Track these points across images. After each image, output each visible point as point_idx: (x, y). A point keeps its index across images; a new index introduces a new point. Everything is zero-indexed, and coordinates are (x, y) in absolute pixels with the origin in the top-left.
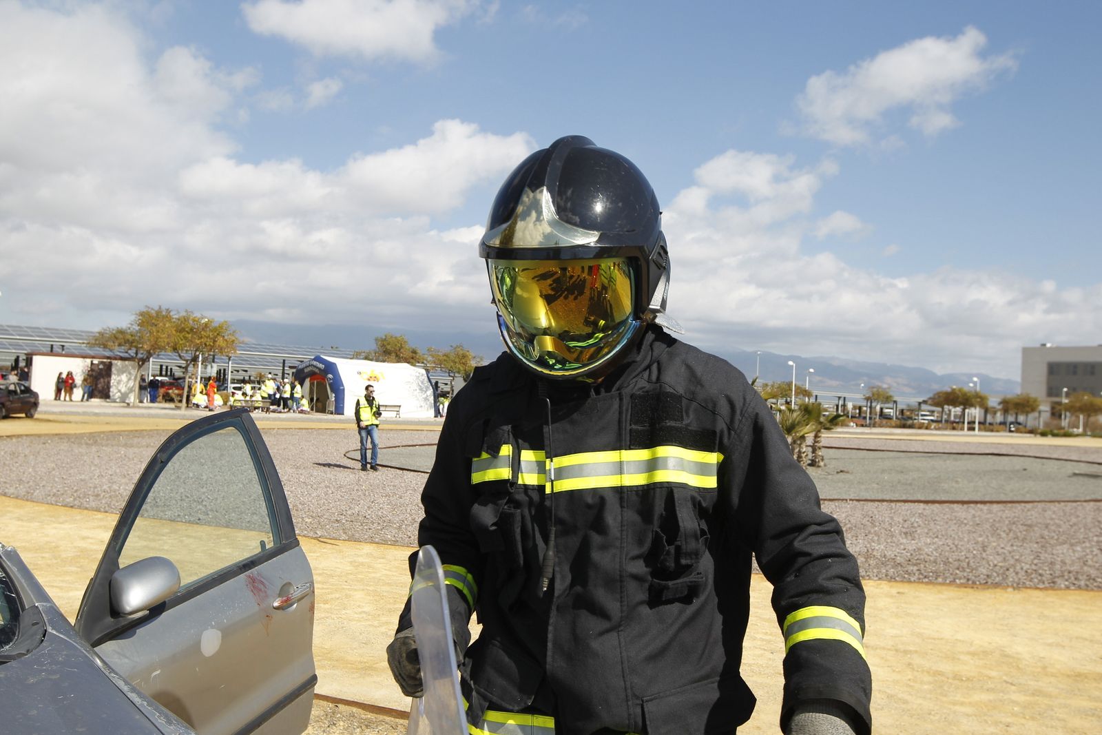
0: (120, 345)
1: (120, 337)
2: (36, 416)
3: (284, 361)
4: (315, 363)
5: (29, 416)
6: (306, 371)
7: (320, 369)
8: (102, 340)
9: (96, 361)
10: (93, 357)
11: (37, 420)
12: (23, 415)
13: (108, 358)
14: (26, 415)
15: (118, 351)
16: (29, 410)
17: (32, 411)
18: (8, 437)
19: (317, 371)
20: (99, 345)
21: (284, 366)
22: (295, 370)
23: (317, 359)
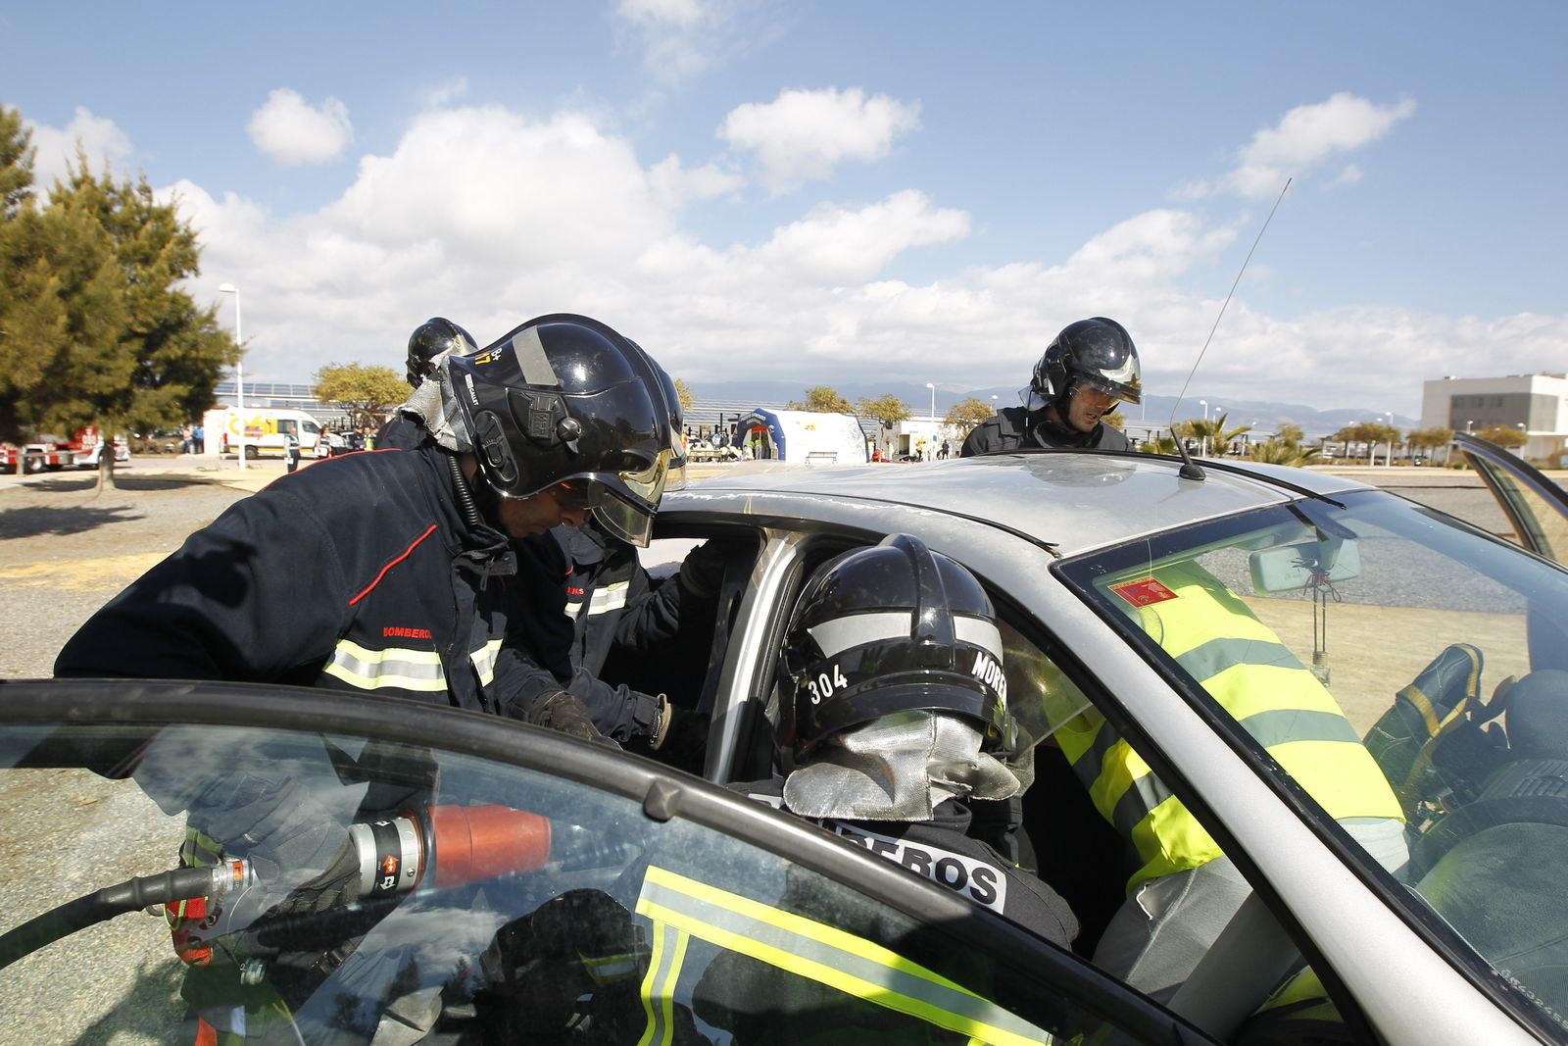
3: (722, 414)
4: (756, 415)
6: (748, 422)
7: (761, 420)
19: (759, 422)
21: (721, 420)
22: (737, 423)
23: (758, 411)
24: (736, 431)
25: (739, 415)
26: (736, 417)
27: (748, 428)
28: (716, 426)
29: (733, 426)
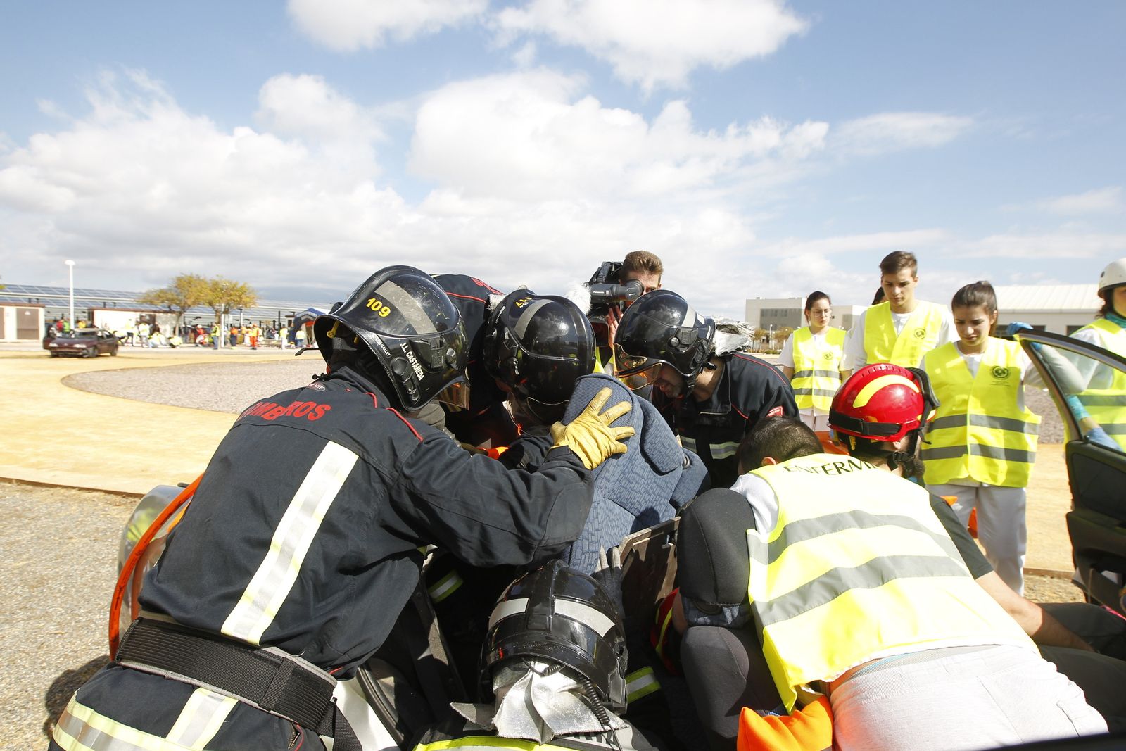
0: (163, 302)
1: (161, 295)
2: (118, 355)
3: (279, 312)
4: (309, 313)
5: (113, 354)
6: (302, 319)
7: (314, 318)
8: (148, 299)
9: (144, 314)
10: (143, 311)
11: (119, 357)
12: (109, 354)
13: (155, 311)
14: (111, 353)
15: (160, 306)
16: (113, 351)
17: (115, 351)
18: (121, 369)
19: (311, 318)
20: (146, 302)
21: (279, 316)
22: (293, 319)
23: (311, 310)
24: (292, 325)
25: (294, 313)
26: (292, 314)
27: (303, 323)
28: (274, 322)
29: (290, 322)
